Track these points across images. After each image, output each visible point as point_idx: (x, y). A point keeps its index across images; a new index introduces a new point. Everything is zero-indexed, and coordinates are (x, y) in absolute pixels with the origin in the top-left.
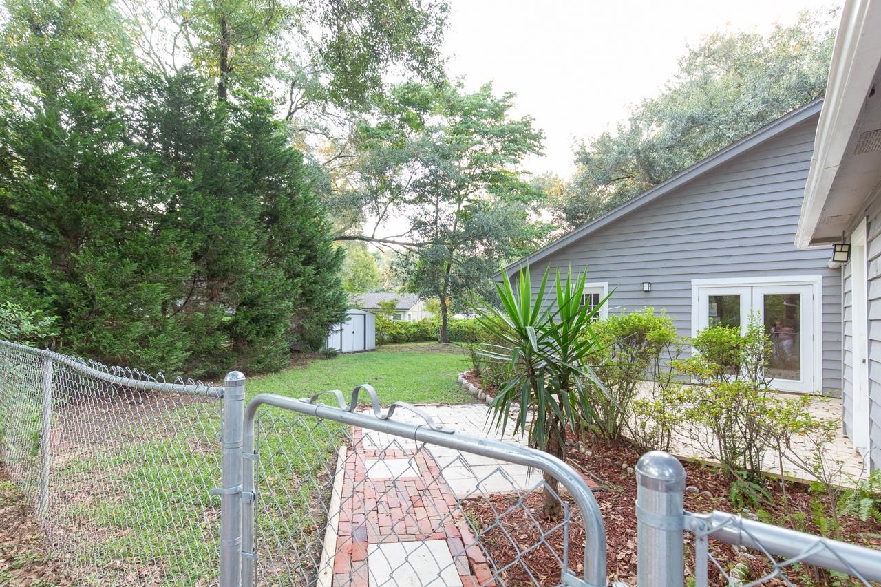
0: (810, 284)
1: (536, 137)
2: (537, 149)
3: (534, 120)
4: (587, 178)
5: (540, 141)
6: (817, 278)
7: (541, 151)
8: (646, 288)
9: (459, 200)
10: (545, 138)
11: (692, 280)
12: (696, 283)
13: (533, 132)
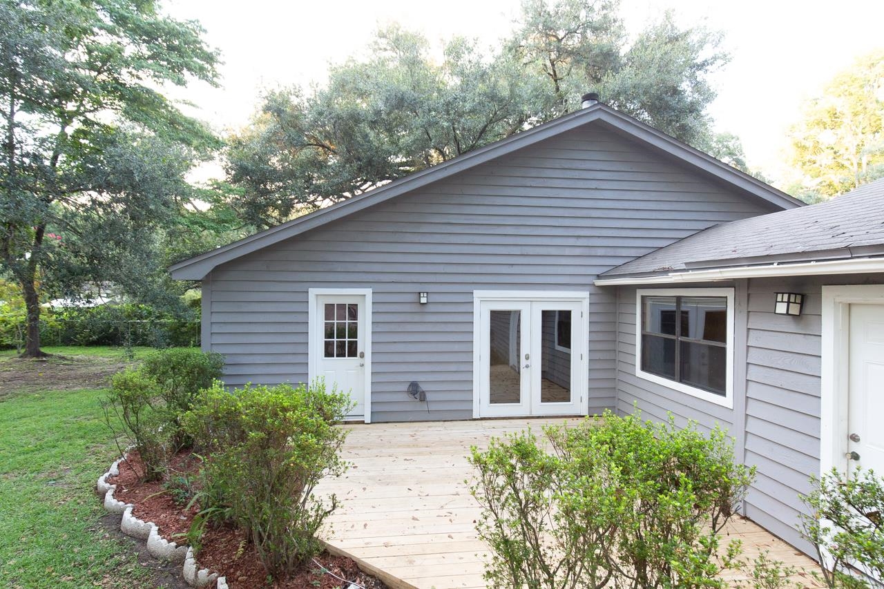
0: (578, 301)
1: (210, 58)
2: (210, 75)
3: (205, 31)
4: (275, 134)
5: (215, 65)
6: (585, 295)
7: (215, 79)
8: (423, 300)
9: (66, 118)
10: (223, 63)
11: (475, 291)
12: (478, 294)
13: (205, 48)
